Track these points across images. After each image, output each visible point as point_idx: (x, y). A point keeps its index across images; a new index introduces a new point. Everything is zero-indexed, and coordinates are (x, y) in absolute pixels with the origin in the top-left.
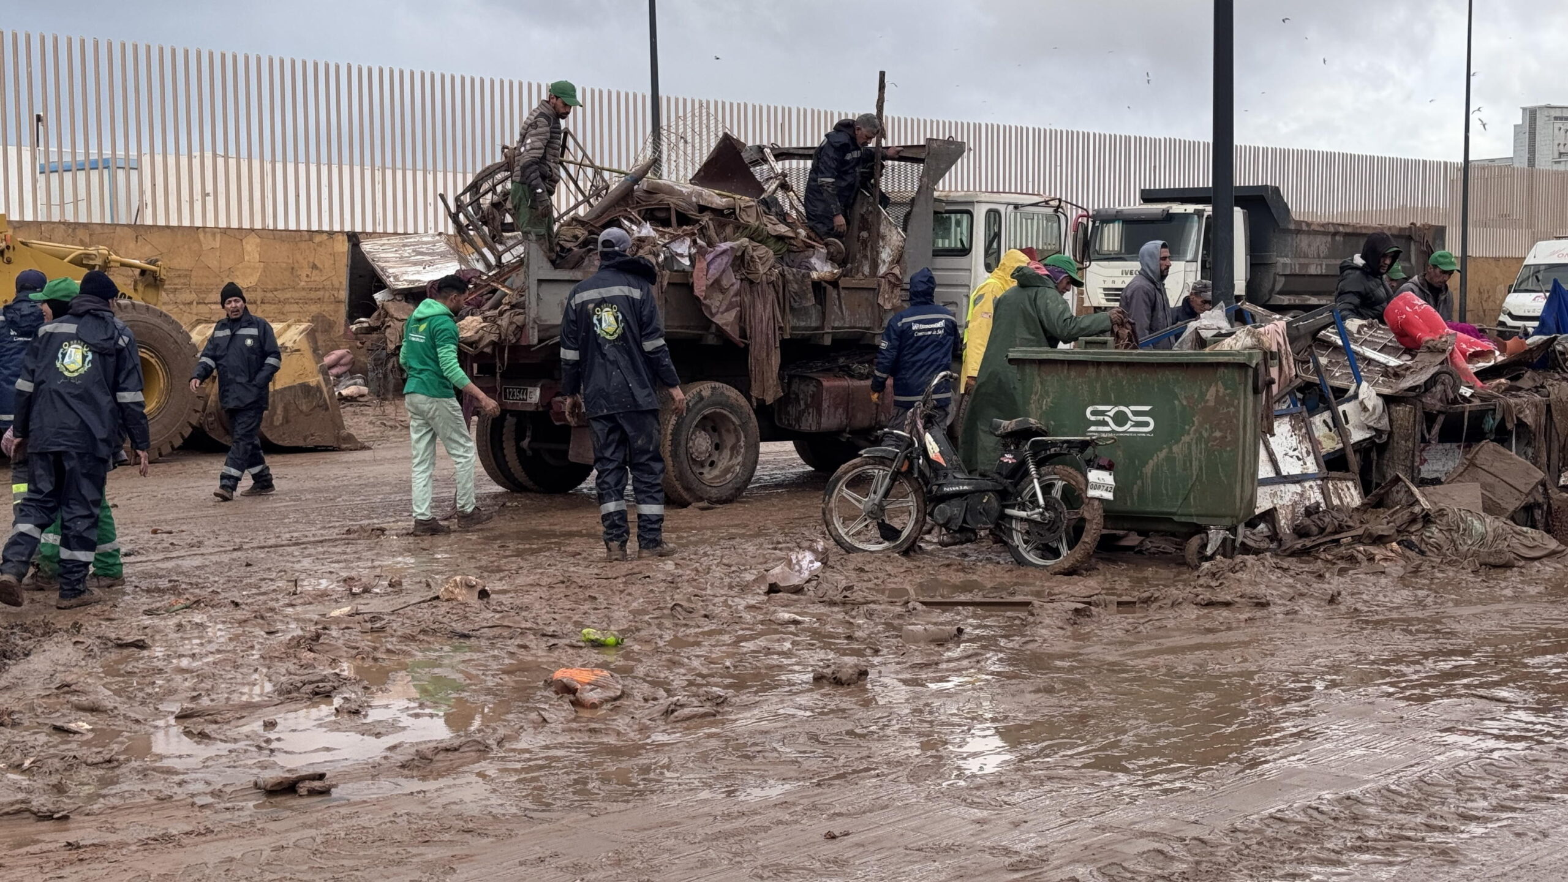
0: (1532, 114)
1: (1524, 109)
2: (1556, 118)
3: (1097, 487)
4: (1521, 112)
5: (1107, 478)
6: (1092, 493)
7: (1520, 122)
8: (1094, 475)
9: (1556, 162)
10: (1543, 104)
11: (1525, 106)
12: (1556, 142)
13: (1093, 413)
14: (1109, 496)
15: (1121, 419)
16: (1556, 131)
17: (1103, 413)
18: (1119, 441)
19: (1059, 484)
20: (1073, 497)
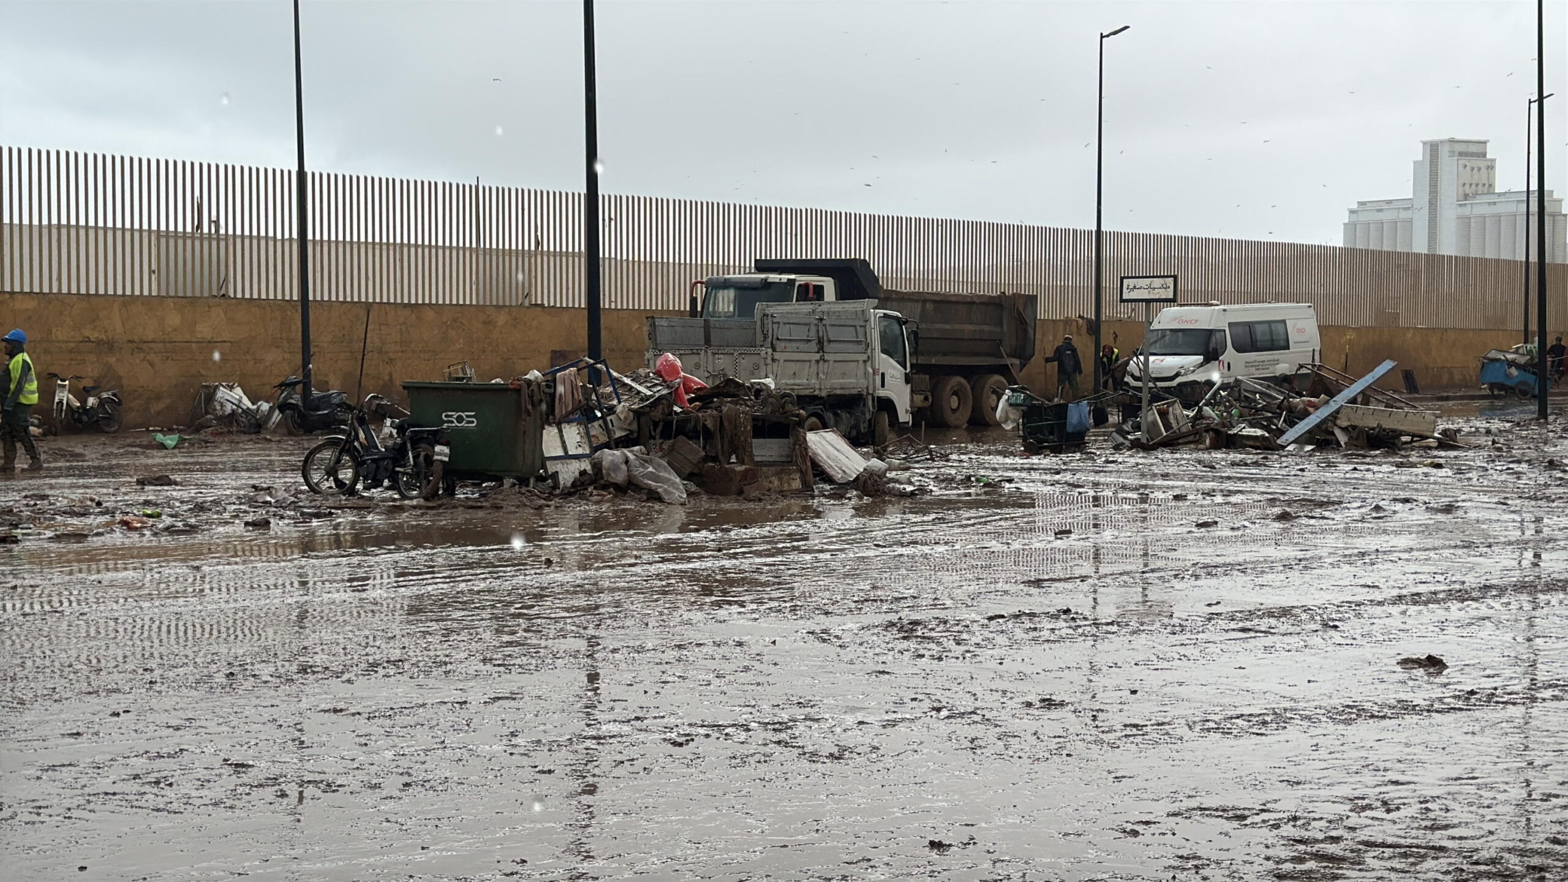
0: (1433, 149)
1: (1425, 143)
2: (1461, 154)
3: (439, 454)
4: (1421, 145)
5: (446, 450)
6: (436, 457)
7: (1421, 158)
8: (438, 448)
9: (1460, 205)
10: (1446, 137)
11: (1426, 139)
12: (1461, 182)
13: (446, 416)
14: (447, 459)
15: (460, 419)
16: (1461, 168)
17: (451, 416)
18: (456, 430)
19: (423, 454)
20: (429, 460)
